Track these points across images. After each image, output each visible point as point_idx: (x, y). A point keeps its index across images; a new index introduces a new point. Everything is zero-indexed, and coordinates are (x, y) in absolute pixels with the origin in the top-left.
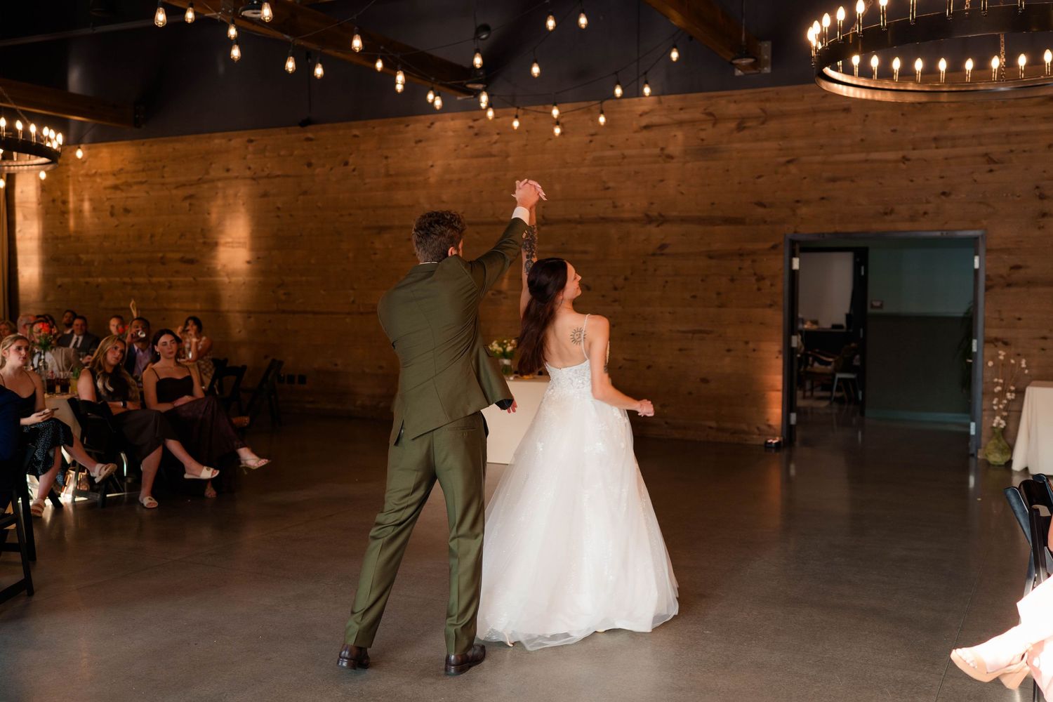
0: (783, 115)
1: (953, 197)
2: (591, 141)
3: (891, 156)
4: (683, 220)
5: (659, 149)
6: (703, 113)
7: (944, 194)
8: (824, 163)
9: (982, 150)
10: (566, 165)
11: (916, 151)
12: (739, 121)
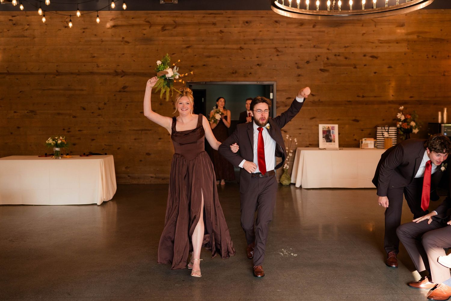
0: (185, 24)
1: (262, 66)
2: (84, 32)
3: (235, 46)
5: (122, 38)
6: (144, 21)
7: (258, 65)
8: (204, 48)
9: (274, 46)
10: (70, 44)
11: (246, 45)
12: (163, 26)
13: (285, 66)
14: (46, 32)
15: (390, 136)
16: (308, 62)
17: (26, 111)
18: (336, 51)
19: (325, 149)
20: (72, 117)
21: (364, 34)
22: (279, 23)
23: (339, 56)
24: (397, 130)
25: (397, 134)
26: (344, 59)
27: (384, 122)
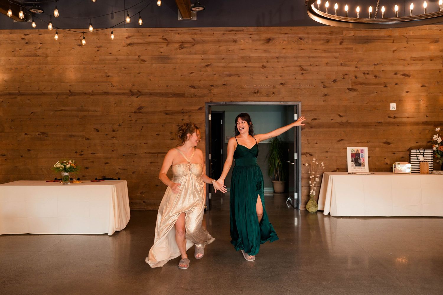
0: (204, 42)
1: (286, 85)
2: (98, 50)
3: (257, 65)
4: (151, 94)
5: (137, 56)
6: (162, 39)
7: (282, 84)
8: (224, 67)
9: (298, 64)
10: (84, 63)
11: (268, 63)
12: (181, 43)
13: (310, 85)
14: (59, 51)
15: (426, 159)
16: (335, 81)
17: (37, 133)
18: (365, 69)
19: (354, 174)
20: (85, 139)
21: (395, 50)
22: (304, 40)
23: (368, 74)
24: (433, 153)
25: (433, 157)
26: (374, 78)
27: (418, 144)
